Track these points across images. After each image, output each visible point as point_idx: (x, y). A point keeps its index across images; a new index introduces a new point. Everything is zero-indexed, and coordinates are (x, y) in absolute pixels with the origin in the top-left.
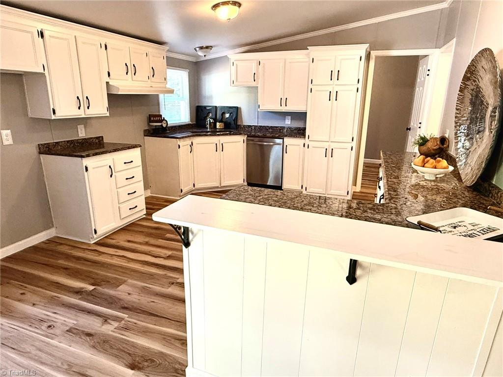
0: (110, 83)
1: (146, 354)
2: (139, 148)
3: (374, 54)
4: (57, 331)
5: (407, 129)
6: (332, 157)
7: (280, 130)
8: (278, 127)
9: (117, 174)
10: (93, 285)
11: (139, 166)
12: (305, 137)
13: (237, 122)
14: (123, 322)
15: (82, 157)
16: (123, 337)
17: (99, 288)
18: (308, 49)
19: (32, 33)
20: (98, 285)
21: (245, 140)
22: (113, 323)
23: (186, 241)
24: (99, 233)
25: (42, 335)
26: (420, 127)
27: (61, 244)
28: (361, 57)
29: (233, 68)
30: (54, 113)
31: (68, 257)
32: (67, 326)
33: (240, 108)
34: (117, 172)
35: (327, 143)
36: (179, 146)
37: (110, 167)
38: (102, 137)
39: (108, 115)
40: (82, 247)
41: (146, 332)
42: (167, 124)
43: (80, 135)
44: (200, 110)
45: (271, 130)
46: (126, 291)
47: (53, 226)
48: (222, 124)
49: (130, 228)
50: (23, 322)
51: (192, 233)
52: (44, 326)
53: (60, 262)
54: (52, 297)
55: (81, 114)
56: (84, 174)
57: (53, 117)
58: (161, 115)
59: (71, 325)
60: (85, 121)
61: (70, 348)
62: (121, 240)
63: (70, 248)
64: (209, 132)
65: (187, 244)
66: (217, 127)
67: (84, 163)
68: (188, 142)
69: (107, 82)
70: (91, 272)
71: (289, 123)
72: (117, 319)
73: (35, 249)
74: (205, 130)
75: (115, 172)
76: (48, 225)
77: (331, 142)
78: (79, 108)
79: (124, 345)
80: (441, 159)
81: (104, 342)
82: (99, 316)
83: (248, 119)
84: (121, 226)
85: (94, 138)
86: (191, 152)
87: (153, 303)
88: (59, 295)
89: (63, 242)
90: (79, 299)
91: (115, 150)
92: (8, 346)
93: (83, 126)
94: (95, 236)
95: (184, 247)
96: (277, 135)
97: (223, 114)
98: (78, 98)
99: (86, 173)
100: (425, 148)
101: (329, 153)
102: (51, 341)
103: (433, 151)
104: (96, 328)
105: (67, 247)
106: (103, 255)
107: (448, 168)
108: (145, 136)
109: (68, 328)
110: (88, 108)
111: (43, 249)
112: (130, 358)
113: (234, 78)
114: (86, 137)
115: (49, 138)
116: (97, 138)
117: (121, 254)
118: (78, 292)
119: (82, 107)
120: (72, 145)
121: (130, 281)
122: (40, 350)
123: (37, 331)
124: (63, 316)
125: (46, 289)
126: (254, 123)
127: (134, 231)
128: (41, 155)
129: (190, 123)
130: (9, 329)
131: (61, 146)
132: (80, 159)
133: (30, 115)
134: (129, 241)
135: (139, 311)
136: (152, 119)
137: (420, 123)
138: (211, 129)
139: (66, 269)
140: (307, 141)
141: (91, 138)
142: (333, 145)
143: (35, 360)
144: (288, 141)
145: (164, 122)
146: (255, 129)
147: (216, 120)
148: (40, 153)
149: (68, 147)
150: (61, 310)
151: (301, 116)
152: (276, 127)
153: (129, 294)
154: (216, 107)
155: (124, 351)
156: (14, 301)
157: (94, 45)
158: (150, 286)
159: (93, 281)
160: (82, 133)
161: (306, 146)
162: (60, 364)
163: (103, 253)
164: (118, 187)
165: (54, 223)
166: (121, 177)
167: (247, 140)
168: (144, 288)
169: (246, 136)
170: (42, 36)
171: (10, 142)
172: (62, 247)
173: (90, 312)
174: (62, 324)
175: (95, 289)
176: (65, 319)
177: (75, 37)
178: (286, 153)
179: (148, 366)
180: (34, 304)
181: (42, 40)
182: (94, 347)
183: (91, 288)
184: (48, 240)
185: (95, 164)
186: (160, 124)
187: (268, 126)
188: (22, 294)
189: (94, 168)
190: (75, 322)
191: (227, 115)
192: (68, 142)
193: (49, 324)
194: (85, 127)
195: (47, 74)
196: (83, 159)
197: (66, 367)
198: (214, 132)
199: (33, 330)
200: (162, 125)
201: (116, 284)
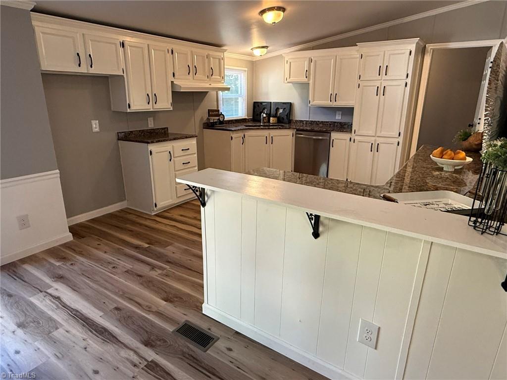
0: (175, 82)
1: (178, 293)
2: (196, 138)
3: (430, 47)
4: (119, 271)
5: (470, 126)
6: (377, 151)
7: (330, 125)
8: (328, 122)
9: (176, 159)
10: (148, 244)
11: (195, 153)
12: (351, 132)
13: (289, 118)
14: (165, 271)
15: (148, 143)
16: (163, 280)
17: (153, 247)
18: (357, 45)
19: (115, 44)
20: (152, 244)
21: (294, 134)
22: (158, 270)
23: (203, 202)
24: (158, 206)
25: (109, 272)
26: (479, 123)
27: (130, 213)
28: (411, 52)
29: (287, 66)
30: (129, 107)
31: (134, 223)
32: (125, 268)
33: (294, 104)
34: (176, 157)
35: (373, 138)
36: (232, 138)
37: (170, 152)
38: (167, 128)
39: (172, 109)
40: (145, 217)
41: (180, 280)
42: (224, 118)
43: (150, 126)
44: (257, 106)
45: (321, 125)
46: (171, 251)
47: (125, 200)
48: (276, 119)
49: (184, 206)
50: (96, 263)
51: (207, 196)
52: (110, 267)
53: (128, 226)
54: (119, 249)
55: (149, 108)
56: (149, 157)
57: (129, 111)
58: (219, 110)
59: (129, 268)
60: (153, 114)
61: (126, 282)
62: (175, 214)
63: (136, 216)
64: (262, 126)
65: (204, 205)
66: (271, 122)
67: (149, 147)
68: (241, 134)
69: (172, 82)
70: (147, 235)
71: (340, 118)
72: (161, 268)
73: (111, 216)
74: (258, 124)
75: (174, 157)
76: (122, 198)
77: (378, 137)
78: (149, 103)
79: (163, 286)
80: (461, 151)
81: (150, 281)
82: (149, 265)
83: (300, 114)
84: (176, 204)
85: (161, 129)
86: (243, 144)
87: (190, 261)
88: (123, 248)
89: (130, 212)
90: (137, 252)
91: (175, 139)
92: (86, 276)
93: (152, 118)
94: (155, 209)
95: (201, 206)
96: (325, 129)
97: (277, 109)
98: (148, 95)
99: (150, 157)
100: (466, 143)
101: (375, 148)
102: (114, 276)
103: (474, 146)
104: (146, 272)
105: (134, 216)
106: (160, 224)
107: (465, 159)
108: (204, 128)
109: (126, 270)
110: (156, 103)
111: (116, 215)
112: (166, 295)
113: (287, 76)
114: (154, 128)
115: (125, 128)
116: (163, 129)
117: (173, 225)
118: (137, 248)
119: (151, 103)
120: (143, 134)
121: (176, 244)
122: (106, 281)
123: (105, 269)
124: (124, 262)
125: (115, 243)
126: (305, 118)
127: (187, 208)
128: (119, 141)
129: (247, 117)
130: (87, 265)
131: (134, 134)
132: (147, 144)
133: (112, 109)
134: (181, 216)
135: (178, 265)
136: (211, 113)
137: (480, 119)
138: (264, 123)
139: (131, 231)
140: (353, 136)
141: (158, 129)
142: (379, 140)
143: (102, 287)
144: (335, 135)
145: (222, 116)
146: (306, 123)
147: (269, 115)
148: (119, 139)
149: (140, 136)
150: (123, 258)
151: (349, 111)
152: (327, 122)
153: (173, 253)
154: (271, 102)
155: (162, 290)
156: (93, 249)
157: (163, 51)
158: (190, 249)
159: (148, 241)
160: (151, 124)
161: (352, 140)
162: (117, 291)
163: (160, 222)
164: (177, 169)
165: (126, 197)
166: (179, 161)
167: (296, 134)
168: (186, 250)
169: (296, 130)
170: (123, 46)
171: (97, 130)
172: (130, 215)
173: (143, 262)
174: (123, 267)
175: (149, 247)
176: (126, 264)
177: (148, 45)
178: (333, 147)
179: (177, 301)
180: (106, 252)
181: (123, 49)
182: (142, 284)
183: (147, 246)
184: (121, 210)
185: (158, 149)
186: (218, 118)
187: (319, 121)
188: (99, 244)
189: (157, 153)
190: (132, 267)
191: (281, 111)
192: (140, 131)
193: (114, 266)
194: (154, 120)
195: (125, 77)
196: (149, 144)
197: (121, 293)
198: (268, 126)
199: (102, 267)
200: (219, 119)
201: (165, 245)
